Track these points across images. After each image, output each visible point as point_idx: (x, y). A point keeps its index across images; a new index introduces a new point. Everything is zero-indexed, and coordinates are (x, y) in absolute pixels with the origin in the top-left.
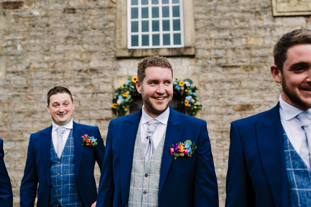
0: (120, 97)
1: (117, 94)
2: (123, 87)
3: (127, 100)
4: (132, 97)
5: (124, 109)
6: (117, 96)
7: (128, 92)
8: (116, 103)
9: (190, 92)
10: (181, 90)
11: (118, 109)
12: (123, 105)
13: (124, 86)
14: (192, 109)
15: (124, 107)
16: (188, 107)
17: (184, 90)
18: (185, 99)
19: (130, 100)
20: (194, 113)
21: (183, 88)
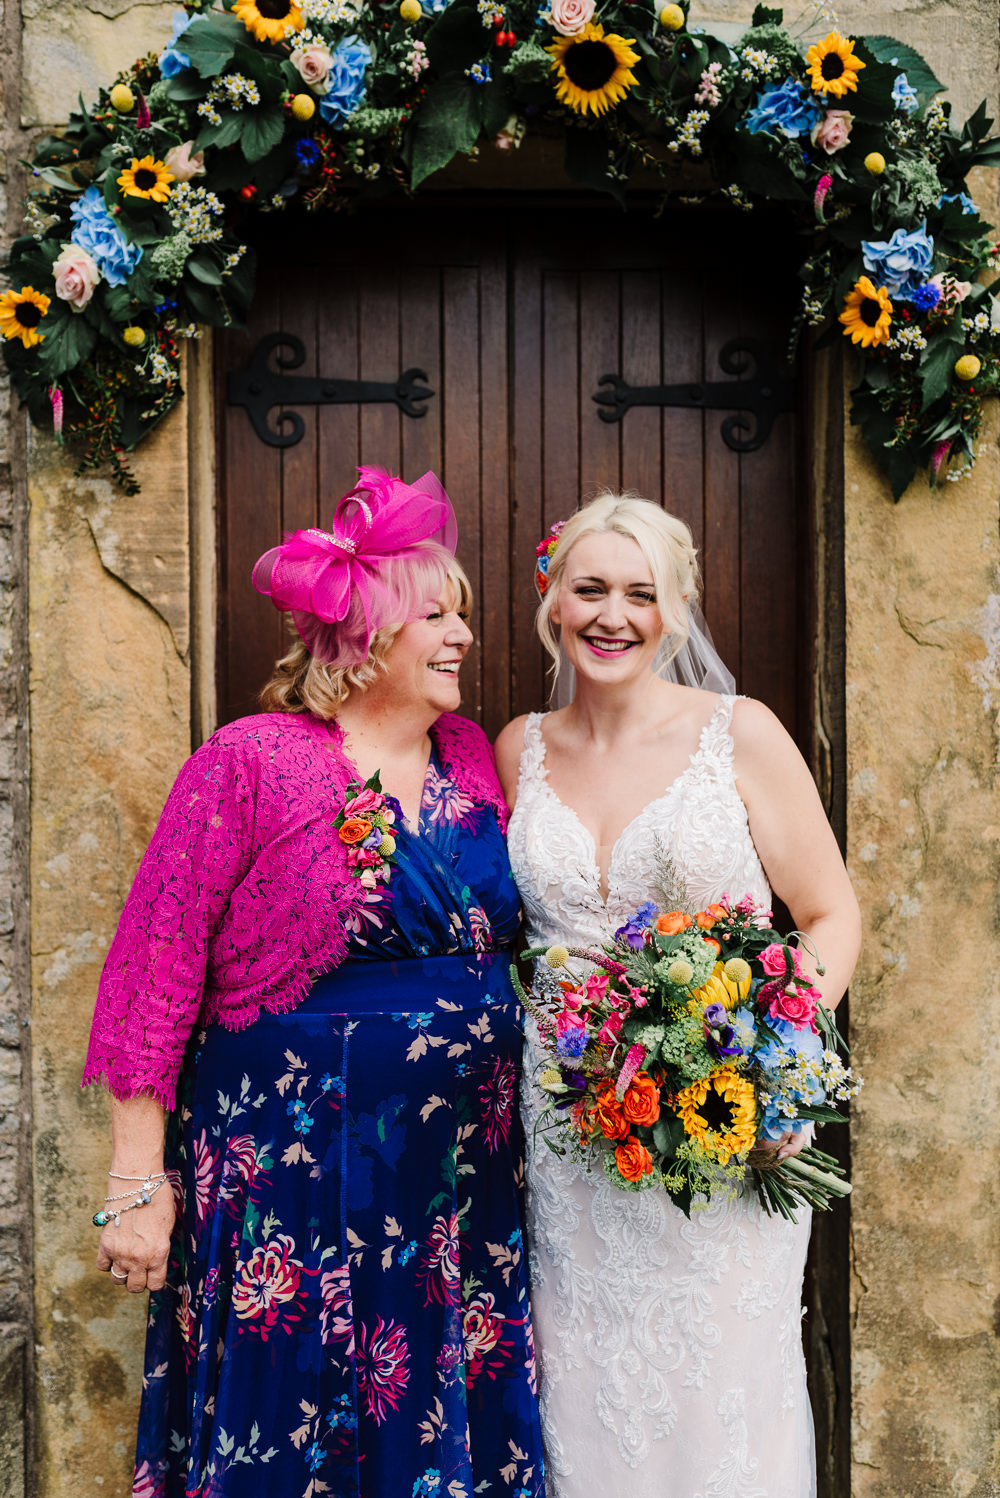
0: (89, 209)
1: (51, 179)
2: (123, 95)
3: (168, 252)
4: (237, 220)
5: (139, 354)
6: (60, 204)
7: (183, 160)
8: (46, 283)
9: (920, 173)
10: (813, 152)
11: (69, 352)
12: (119, 302)
13: (145, 77)
14: (933, 378)
15: (135, 335)
16: (879, 358)
17: (852, 156)
18: (851, 259)
19: (201, 252)
20: (945, 432)
21: (836, 129)
